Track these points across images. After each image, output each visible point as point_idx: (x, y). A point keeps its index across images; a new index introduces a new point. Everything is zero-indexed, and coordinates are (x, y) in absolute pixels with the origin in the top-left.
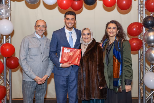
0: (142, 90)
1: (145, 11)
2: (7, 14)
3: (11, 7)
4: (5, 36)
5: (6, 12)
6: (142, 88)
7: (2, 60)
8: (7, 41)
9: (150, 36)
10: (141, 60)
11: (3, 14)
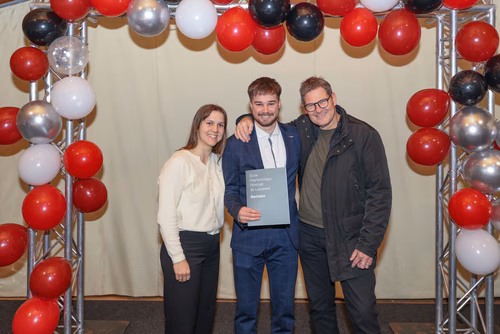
0: (446, 278)
1: (457, 59)
4: (71, 120)
5: (77, 56)
6: (446, 271)
7: (61, 187)
8: (76, 133)
9: (467, 125)
10: (445, 194)
11: (67, 64)
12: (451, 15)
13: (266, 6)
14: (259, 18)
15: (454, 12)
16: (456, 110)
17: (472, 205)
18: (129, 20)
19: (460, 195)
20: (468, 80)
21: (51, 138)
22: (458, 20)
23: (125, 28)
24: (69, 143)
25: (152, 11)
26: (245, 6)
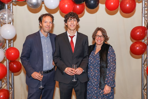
0: (145, 96)
2: (10, 19)
3: (13, 11)
4: (8, 40)
5: (9, 16)
6: (146, 94)
7: (5, 64)
8: (10, 45)
10: (145, 65)
11: (5, 19)
18: (27, 2)
23: (26, 6)
24: (7, 48)
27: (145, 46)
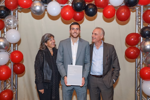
0: (139, 97)
1: (143, 22)
3: (19, 17)
4: (12, 44)
5: (14, 22)
6: (139, 94)
7: (9, 66)
8: (14, 48)
9: (146, 45)
10: (138, 69)
11: (11, 24)
12: (141, 8)
13: (78, 5)
14: (75, 8)
15: (142, 6)
16: (143, 40)
17: (148, 72)
18: (31, 10)
19: (144, 69)
20: (147, 30)
21: (6, 50)
22: (144, 9)
23: (30, 13)
24: (12, 51)
25: (39, 7)
26: (71, 5)
27: (138, 51)
